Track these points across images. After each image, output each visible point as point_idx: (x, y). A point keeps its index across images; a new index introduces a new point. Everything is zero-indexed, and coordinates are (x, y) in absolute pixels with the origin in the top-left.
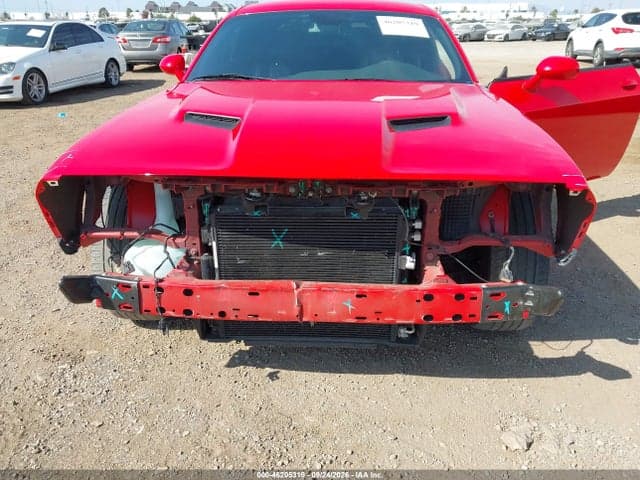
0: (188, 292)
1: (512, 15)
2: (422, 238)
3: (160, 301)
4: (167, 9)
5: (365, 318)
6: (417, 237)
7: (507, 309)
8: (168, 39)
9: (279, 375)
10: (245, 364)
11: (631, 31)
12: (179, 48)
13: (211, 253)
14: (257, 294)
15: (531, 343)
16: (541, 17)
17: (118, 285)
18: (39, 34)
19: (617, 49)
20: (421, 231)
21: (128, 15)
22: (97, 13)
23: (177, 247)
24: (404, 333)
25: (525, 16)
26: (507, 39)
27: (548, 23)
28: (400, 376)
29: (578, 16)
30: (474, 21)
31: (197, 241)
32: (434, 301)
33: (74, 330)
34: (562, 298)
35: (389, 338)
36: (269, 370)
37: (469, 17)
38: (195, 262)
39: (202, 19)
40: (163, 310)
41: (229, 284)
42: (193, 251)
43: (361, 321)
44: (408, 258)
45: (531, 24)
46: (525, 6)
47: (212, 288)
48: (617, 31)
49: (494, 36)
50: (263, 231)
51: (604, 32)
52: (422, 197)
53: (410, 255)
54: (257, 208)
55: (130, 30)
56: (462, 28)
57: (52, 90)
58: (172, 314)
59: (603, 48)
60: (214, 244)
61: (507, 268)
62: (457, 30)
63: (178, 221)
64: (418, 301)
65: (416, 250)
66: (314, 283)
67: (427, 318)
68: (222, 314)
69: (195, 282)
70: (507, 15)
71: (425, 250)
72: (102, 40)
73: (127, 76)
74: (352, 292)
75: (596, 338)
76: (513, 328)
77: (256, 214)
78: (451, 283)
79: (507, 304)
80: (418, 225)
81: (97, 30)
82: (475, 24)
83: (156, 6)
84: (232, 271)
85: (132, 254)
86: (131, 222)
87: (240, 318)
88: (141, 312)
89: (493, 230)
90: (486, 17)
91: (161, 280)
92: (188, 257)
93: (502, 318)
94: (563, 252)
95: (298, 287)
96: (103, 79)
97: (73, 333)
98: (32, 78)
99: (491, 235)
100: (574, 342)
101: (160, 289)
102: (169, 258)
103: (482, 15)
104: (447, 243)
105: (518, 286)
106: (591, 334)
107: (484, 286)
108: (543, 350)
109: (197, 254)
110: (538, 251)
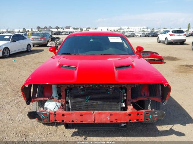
0: (63, 115)
1: (141, 30)
2: (127, 98)
3: (55, 118)
4: (43, 28)
5: (113, 121)
6: (125, 98)
7: (151, 117)
8: (45, 38)
9: (87, 138)
10: (77, 135)
11: (175, 35)
12: (48, 40)
13: (69, 104)
14: (82, 115)
15: (157, 126)
16: (149, 30)
17: (43, 113)
18: (8, 37)
19: (171, 40)
20: (126, 96)
21: (32, 30)
22: (22, 30)
23: (59, 102)
24: (123, 125)
25: (145, 30)
26: (141, 36)
27: (152, 32)
28: (122, 137)
29: (159, 30)
30: (131, 32)
31: (65, 100)
32: (131, 116)
33: (25, 127)
34: (165, 114)
35: (119, 126)
36: (84, 137)
37: (130, 30)
38: (64, 106)
39: (53, 31)
40: (56, 120)
41: (75, 113)
42: (63, 103)
43: (112, 122)
44: (123, 104)
45: (147, 32)
46: (145, 27)
47: (70, 114)
48: (171, 35)
49: (137, 36)
50: (83, 97)
51: (167, 35)
52: (126, 87)
53: (123, 103)
54: (82, 91)
55: (34, 36)
56: (128, 34)
57: (11, 53)
58: (59, 122)
59: (167, 39)
60: (70, 101)
61: (149, 106)
62: (127, 34)
63: (58, 95)
64: (127, 116)
65: (125, 101)
66: (98, 111)
67: (130, 120)
68: (73, 121)
69: (65, 112)
70: (140, 30)
71: (127, 101)
72: (26, 39)
73: (33, 48)
74: (109, 114)
75: (174, 124)
76: (152, 122)
77: (82, 93)
78: (136, 111)
79: (151, 116)
80: (125, 95)
81: (24, 35)
82: (132, 32)
83: (40, 28)
84: (75, 109)
85: (47, 104)
86: (45, 95)
87: (77, 122)
88: (49, 121)
89: (145, 95)
90: (134, 30)
91: (56, 112)
92: (62, 105)
93: (149, 120)
94: (164, 101)
95: (94, 113)
96: (26, 50)
97: (25, 128)
98: (5, 50)
99: (145, 97)
100: (169, 126)
101: (55, 115)
102: (57, 105)
103: (133, 30)
104: (133, 99)
105: (153, 111)
106: (173, 123)
107: (144, 111)
108: (161, 128)
109: (64, 104)
110: (157, 101)
